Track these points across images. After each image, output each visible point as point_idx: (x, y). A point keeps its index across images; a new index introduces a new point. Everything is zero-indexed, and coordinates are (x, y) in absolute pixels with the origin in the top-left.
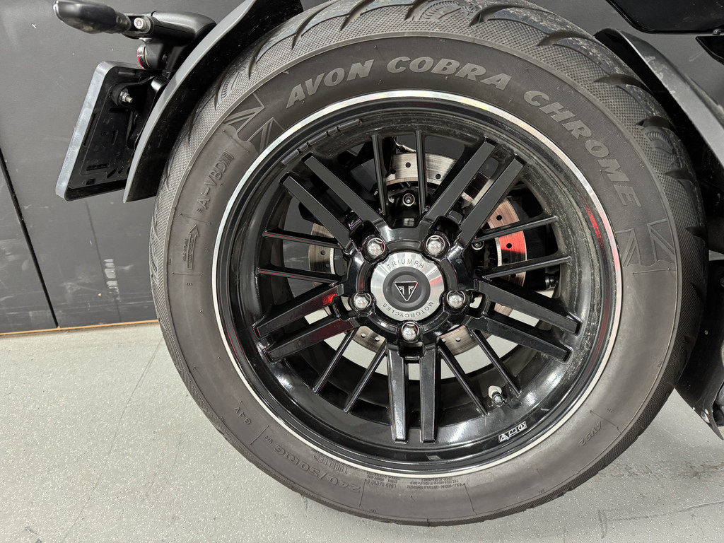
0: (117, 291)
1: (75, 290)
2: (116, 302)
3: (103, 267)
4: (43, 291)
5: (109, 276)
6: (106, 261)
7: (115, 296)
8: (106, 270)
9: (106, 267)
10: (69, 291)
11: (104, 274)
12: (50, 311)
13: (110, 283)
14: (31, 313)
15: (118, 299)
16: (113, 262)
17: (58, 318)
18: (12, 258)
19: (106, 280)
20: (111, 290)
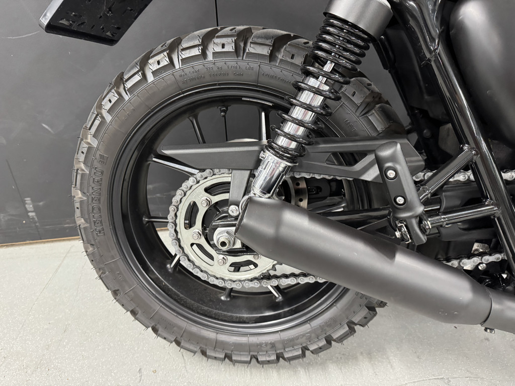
0: (36, 219)
3: (24, 203)
6: (26, 199)
9: (26, 204)
16: (31, 200)
20: (32, 219)
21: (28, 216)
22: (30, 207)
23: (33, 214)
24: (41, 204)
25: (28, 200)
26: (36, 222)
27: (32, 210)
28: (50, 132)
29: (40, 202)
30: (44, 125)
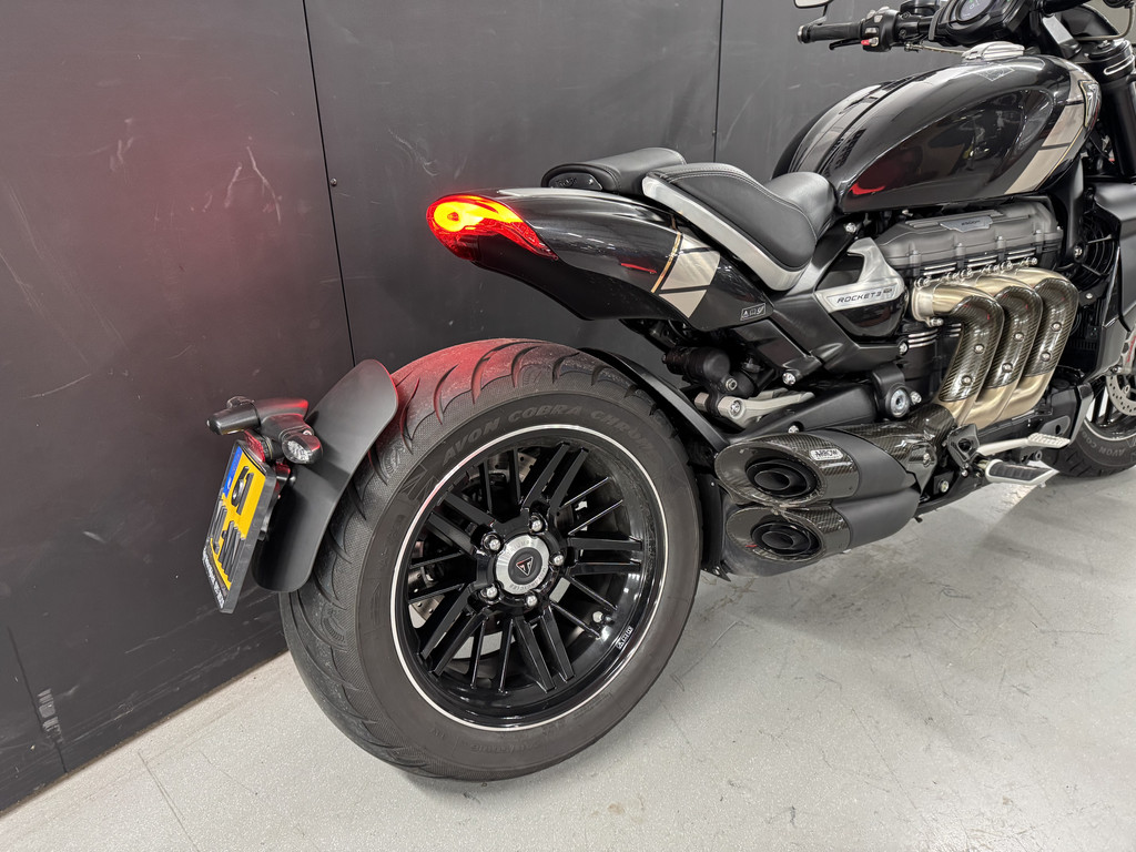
0: (58, 730)
3: (36, 704)
6: (41, 695)
9: (41, 704)
16: (51, 693)
20: (49, 733)
21: (42, 730)
22: (47, 707)
23: (54, 721)
24: (71, 692)
25: (45, 696)
26: (59, 737)
27: (53, 712)
28: (97, 542)
29: (70, 689)
30: (88, 533)
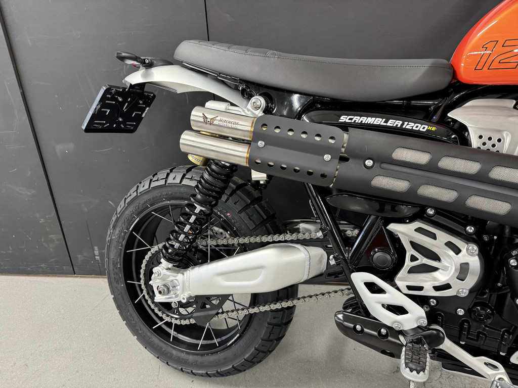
1: (82, 259)
2: (99, 266)
4: (69, 258)
5: (96, 254)
7: (99, 263)
8: (95, 252)
10: (80, 259)
11: (94, 253)
12: (72, 267)
13: (96, 257)
14: (64, 267)
15: (100, 265)
17: (75, 271)
18: (57, 243)
19: (95, 256)
